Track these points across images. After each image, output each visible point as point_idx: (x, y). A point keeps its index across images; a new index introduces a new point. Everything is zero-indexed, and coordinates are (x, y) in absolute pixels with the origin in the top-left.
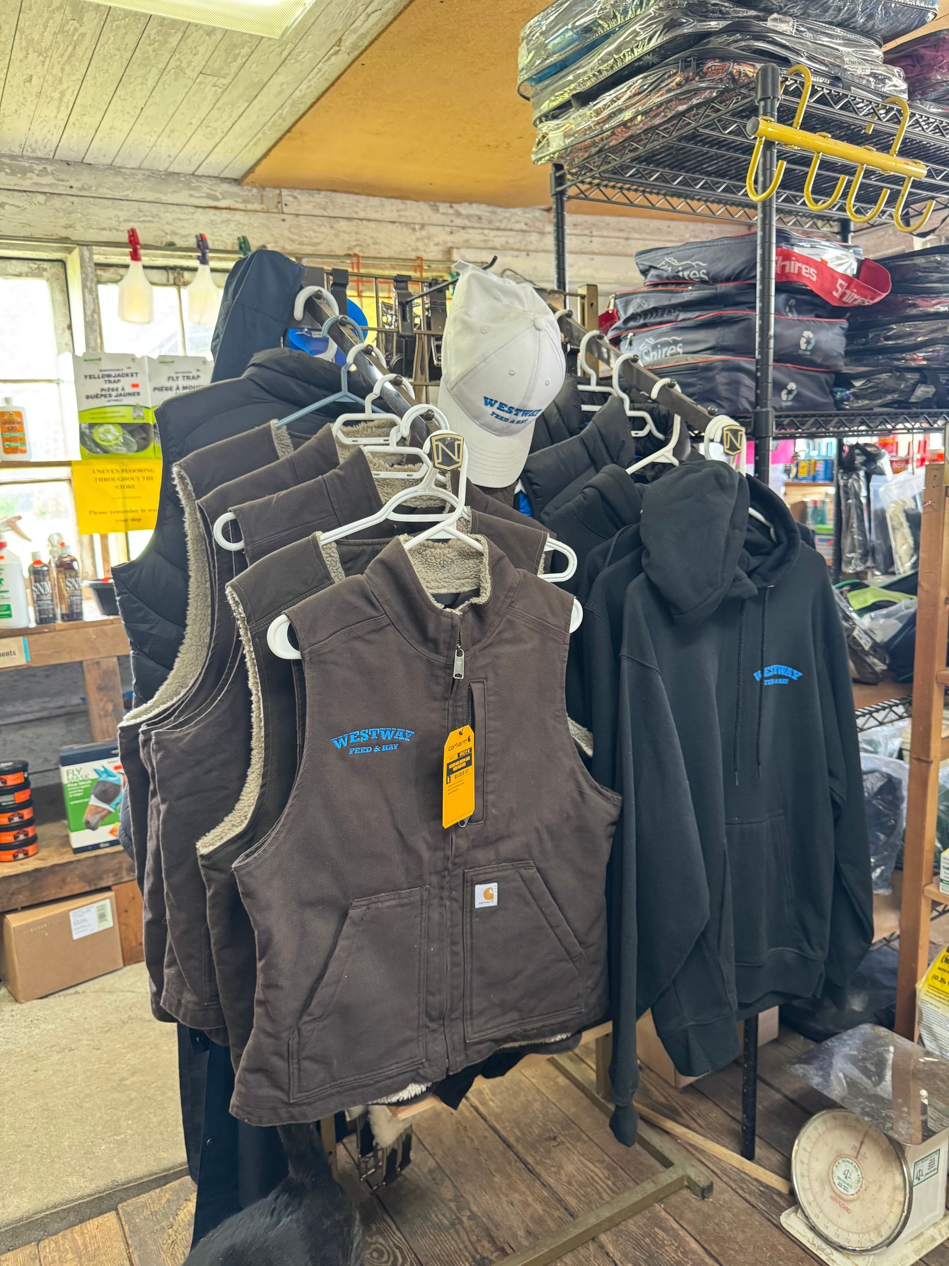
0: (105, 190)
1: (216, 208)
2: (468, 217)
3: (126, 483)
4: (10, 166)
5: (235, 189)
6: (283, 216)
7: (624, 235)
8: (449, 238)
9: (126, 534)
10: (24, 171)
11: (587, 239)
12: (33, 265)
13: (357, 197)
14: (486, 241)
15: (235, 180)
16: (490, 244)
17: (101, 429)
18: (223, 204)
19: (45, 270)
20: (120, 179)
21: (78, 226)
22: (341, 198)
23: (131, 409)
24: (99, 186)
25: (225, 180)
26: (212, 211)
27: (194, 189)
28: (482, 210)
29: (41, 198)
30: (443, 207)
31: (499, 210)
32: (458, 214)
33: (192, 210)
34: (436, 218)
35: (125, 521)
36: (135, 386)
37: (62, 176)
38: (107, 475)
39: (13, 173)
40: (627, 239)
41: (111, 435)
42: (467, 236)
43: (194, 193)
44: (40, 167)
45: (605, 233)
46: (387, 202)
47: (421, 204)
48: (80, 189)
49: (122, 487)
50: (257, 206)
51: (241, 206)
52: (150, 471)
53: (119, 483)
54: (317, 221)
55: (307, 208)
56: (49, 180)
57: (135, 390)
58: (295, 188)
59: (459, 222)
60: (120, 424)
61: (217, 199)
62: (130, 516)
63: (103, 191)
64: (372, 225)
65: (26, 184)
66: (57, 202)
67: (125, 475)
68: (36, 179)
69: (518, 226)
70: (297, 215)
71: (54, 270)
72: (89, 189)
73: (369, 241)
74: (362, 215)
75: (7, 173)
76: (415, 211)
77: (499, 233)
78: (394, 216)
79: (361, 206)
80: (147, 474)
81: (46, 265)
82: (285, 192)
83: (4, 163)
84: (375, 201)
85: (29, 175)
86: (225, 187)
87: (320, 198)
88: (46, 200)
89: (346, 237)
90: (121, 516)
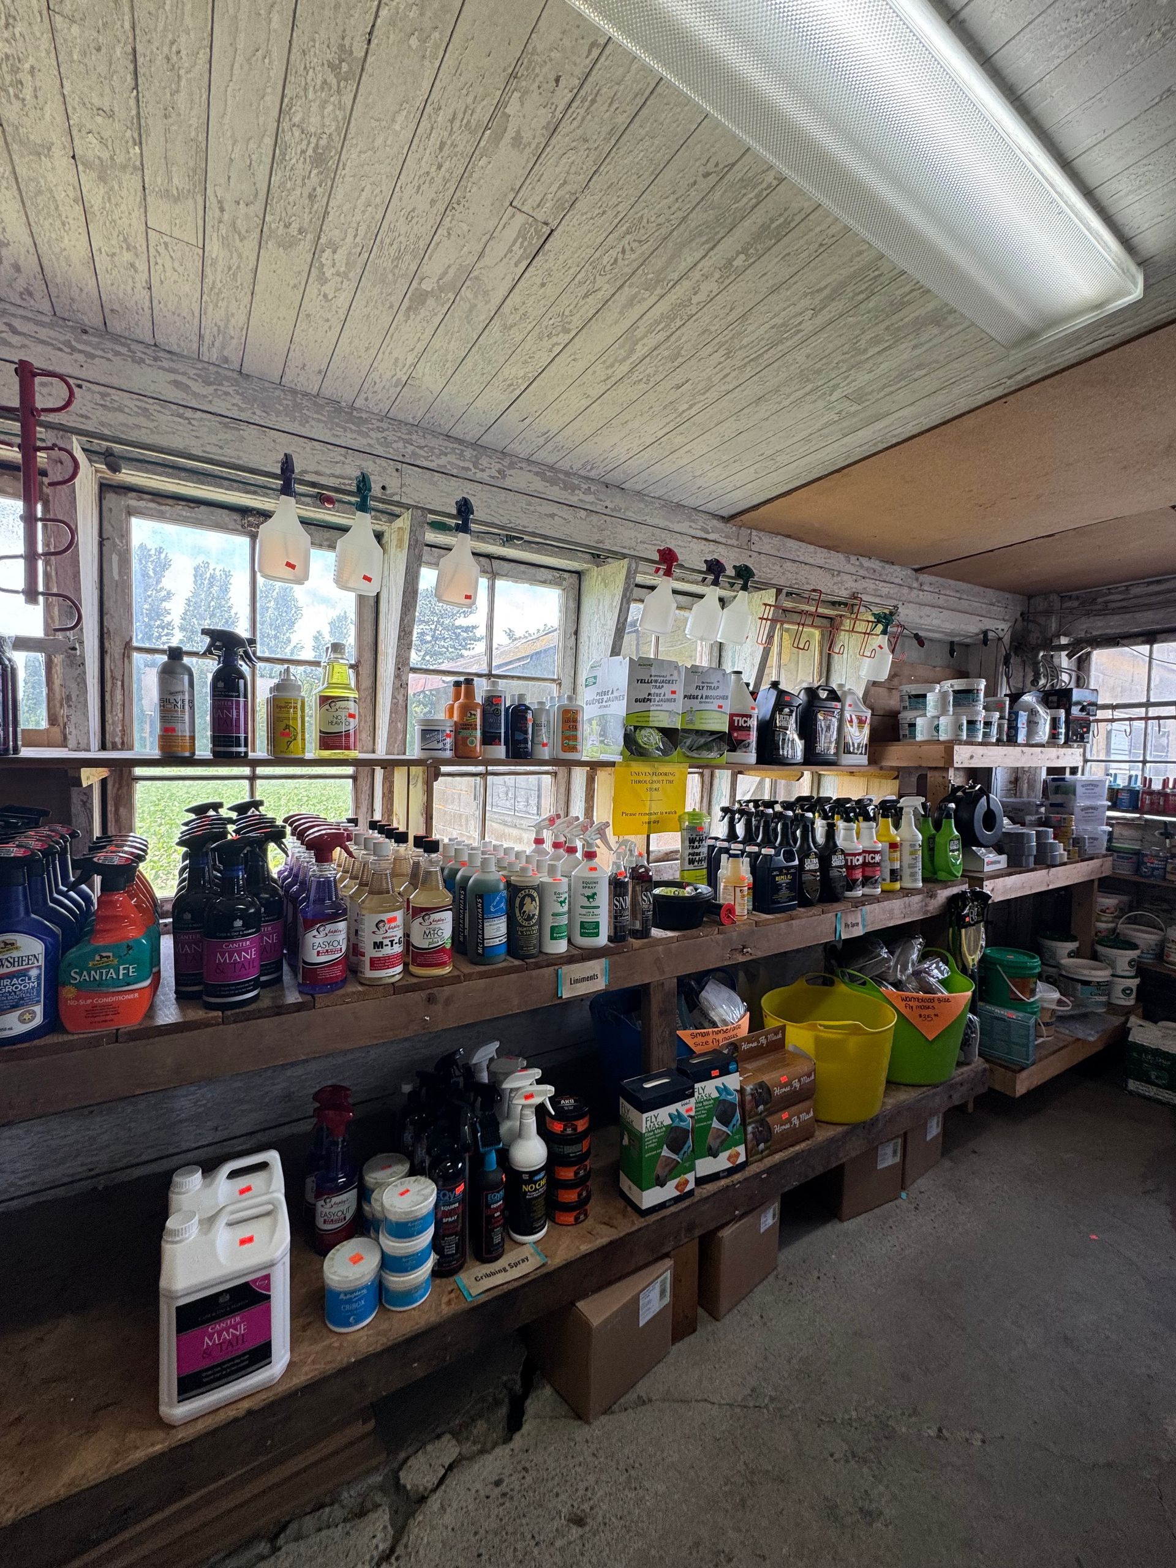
0: (631, 514)
1: (706, 539)
2: (867, 569)
3: (655, 786)
4: (564, 482)
5: (721, 525)
6: (750, 553)
7: (958, 595)
8: (854, 585)
9: (648, 837)
10: (574, 488)
11: (937, 596)
12: (557, 574)
13: (800, 543)
14: (876, 590)
15: (723, 518)
16: (879, 593)
17: (643, 732)
18: (711, 537)
19: (565, 579)
20: (642, 505)
21: (607, 541)
22: (791, 543)
23: (667, 714)
24: (627, 509)
25: (715, 516)
26: (704, 542)
27: (693, 521)
28: (875, 564)
29: (583, 514)
30: (853, 559)
31: (887, 566)
32: (861, 566)
33: (690, 539)
34: (848, 568)
35: (649, 823)
36: (673, 692)
37: (601, 497)
38: (641, 778)
39: (565, 489)
40: (960, 599)
41: (652, 739)
42: (865, 585)
43: (693, 525)
44: (586, 487)
45: (947, 593)
46: (819, 550)
47: (840, 555)
48: (613, 510)
49: (651, 789)
50: (734, 542)
51: (723, 540)
52: (673, 774)
53: (649, 786)
54: (772, 559)
55: (767, 548)
56: (590, 498)
57: (673, 696)
58: (761, 530)
59: (862, 572)
60: (657, 728)
61: (708, 533)
62: (653, 817)
63: (630, 515)
64: (807, 567)
65: (574, 500)
66: (594, 518)
67: (655, 778)
68: (582, 497)
69: (897, 581)
70: (760, 553)
71: (571, 580)
72: (619, 511)
73: (804, 581)
74: (801, 559)
75: (561, 488)
76: (836, 560)
77: (885, 584)
78: (821, 562)
79: (802, 551)
80: (670, 778)
81: (566, 575)
82: (754, 533)
83: (559, 479)
84: (812, 548)
85: (577, 492)
86: (715, 522)
87: (777, 540)
88: (587, 516)
89: (790, 575)
90: (646, 818)
